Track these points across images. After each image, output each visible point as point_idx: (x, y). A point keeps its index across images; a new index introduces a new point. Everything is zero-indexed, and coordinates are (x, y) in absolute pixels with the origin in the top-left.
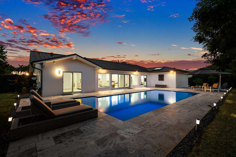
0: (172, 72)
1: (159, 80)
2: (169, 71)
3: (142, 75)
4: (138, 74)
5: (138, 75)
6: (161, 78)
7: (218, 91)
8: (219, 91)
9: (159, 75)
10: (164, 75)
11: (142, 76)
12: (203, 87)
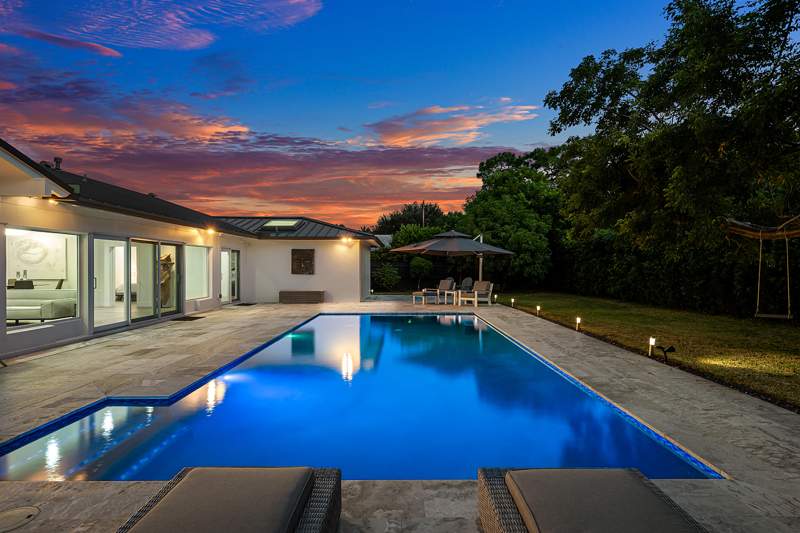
0: (346, 240)
1: (294, 272)
2: (336, 238)
3: (223, 249)
4: (209, 245)
5: (209, 248)
6: (303, 262)
7: (487, 302)
8: (490, 304)
9: (294, 252)
10: (313, 251)
11: (223, 253)
12: (448, 295)
